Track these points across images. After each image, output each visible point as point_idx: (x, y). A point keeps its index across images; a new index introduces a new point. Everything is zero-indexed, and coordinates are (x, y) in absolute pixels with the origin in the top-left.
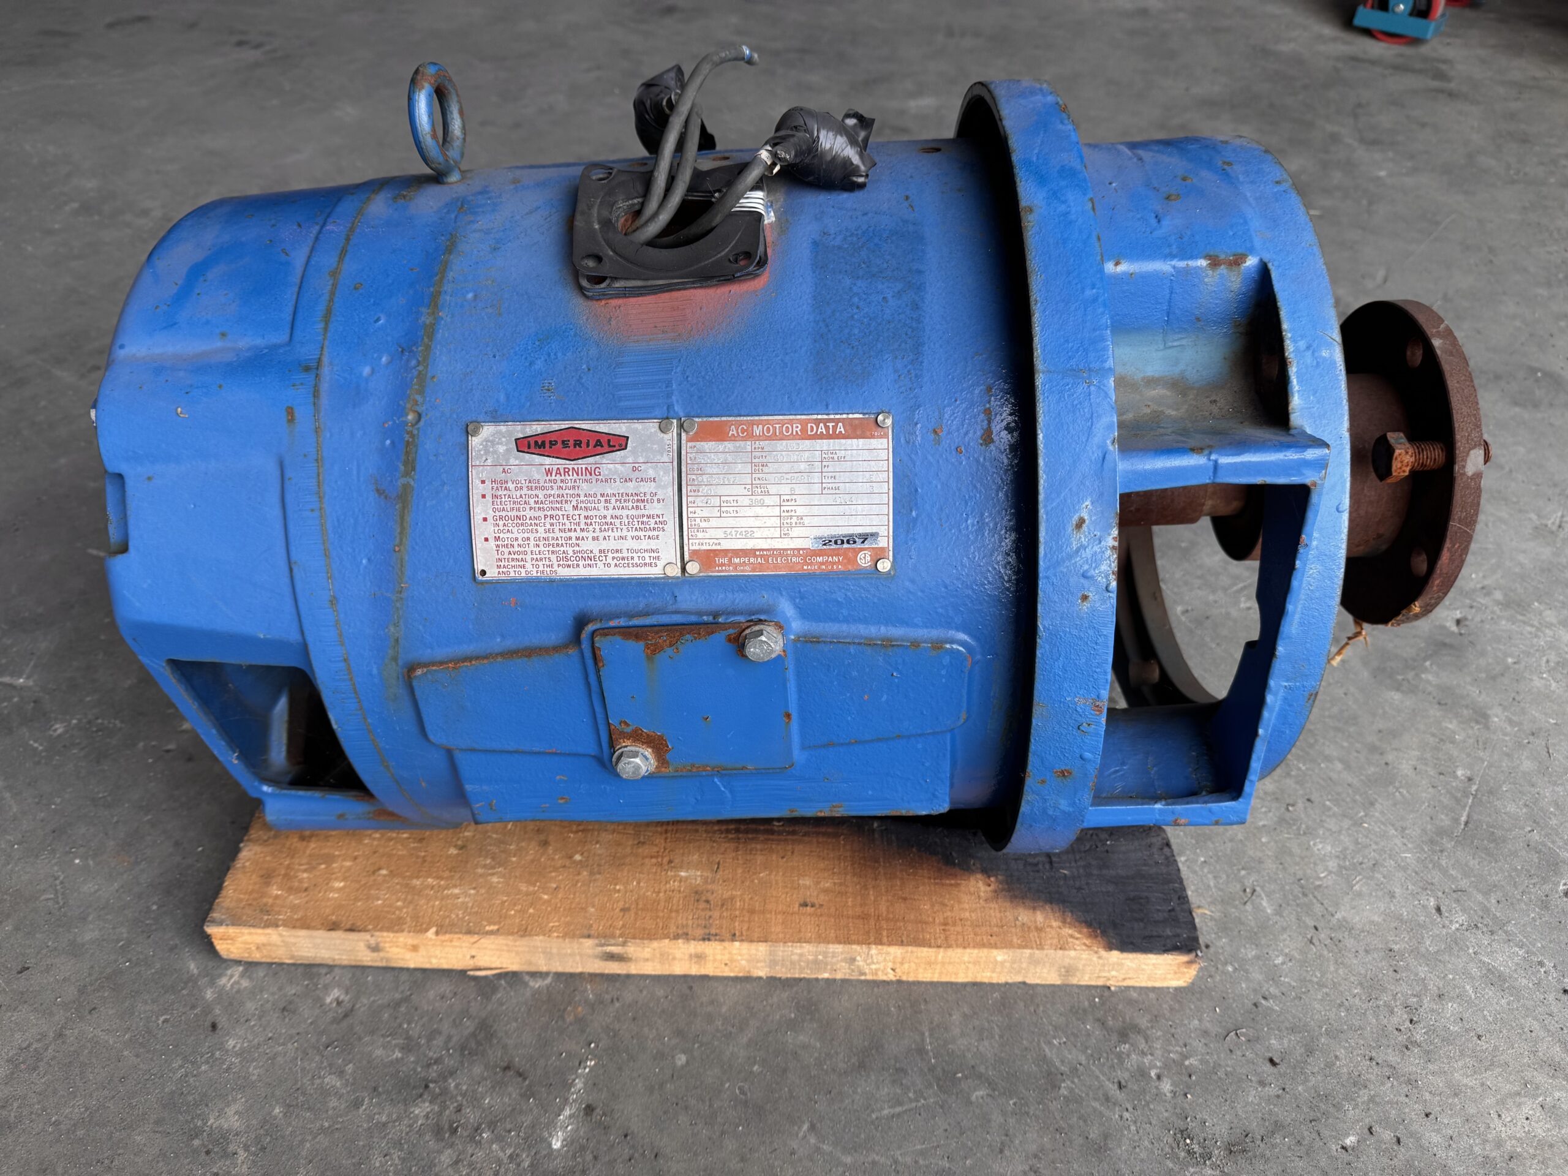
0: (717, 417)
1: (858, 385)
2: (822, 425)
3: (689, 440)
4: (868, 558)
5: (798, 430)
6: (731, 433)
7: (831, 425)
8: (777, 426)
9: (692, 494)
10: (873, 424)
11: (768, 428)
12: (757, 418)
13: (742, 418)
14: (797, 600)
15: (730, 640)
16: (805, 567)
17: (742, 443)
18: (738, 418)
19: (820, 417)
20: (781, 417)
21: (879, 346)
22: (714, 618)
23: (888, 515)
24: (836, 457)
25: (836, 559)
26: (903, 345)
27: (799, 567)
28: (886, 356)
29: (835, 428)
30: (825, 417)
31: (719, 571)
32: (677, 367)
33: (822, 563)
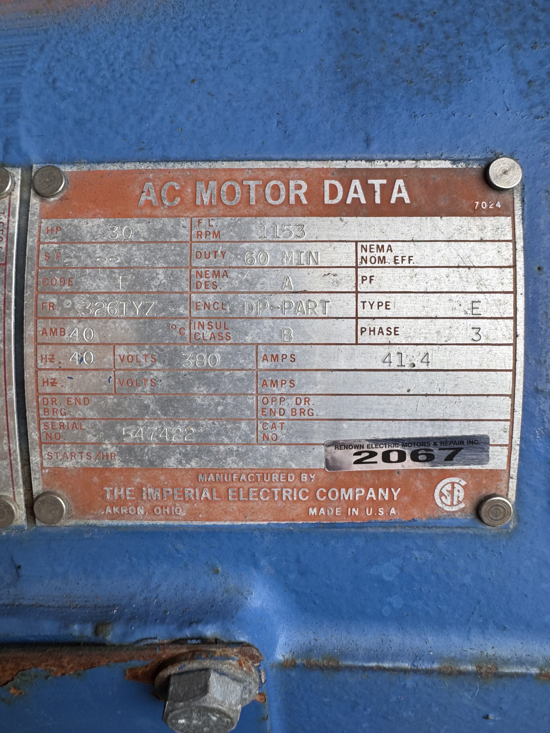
0: (113, 162)
1: (436, 98)
2: (356, 183)
3: (46, 215)
4: (460, 494)
5: (301, 193)
6: (143, 198)
7: (377, 183)
8: (252, 184)
9: (48, 338)
10: (477, 186)
11: (232, 188)
12: (205, 165)
13: (170, 165)
14: (292, 576)
15: (135, 677)
16: (313, 512)
17: (169, 223)
18: (162, 166)
19: (352, 164)
20: (261, 165)
21: (478, 24)
22: (96, 632)
23: (513, 396)
24: (389, 257)
25: (384, 494)
26: (531, 23)
27: (299, 510)
28: (497, 43)
29: (387, 190)
30: (364, 165)
31: (112, 517)
32: (34, 61)
33: (353, 504)
